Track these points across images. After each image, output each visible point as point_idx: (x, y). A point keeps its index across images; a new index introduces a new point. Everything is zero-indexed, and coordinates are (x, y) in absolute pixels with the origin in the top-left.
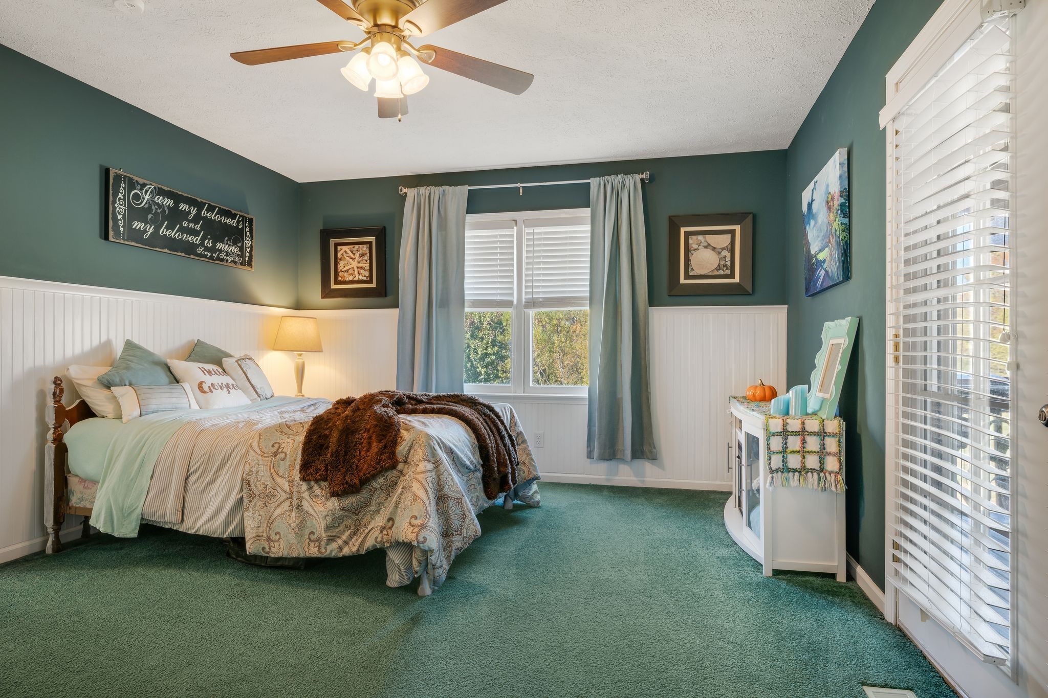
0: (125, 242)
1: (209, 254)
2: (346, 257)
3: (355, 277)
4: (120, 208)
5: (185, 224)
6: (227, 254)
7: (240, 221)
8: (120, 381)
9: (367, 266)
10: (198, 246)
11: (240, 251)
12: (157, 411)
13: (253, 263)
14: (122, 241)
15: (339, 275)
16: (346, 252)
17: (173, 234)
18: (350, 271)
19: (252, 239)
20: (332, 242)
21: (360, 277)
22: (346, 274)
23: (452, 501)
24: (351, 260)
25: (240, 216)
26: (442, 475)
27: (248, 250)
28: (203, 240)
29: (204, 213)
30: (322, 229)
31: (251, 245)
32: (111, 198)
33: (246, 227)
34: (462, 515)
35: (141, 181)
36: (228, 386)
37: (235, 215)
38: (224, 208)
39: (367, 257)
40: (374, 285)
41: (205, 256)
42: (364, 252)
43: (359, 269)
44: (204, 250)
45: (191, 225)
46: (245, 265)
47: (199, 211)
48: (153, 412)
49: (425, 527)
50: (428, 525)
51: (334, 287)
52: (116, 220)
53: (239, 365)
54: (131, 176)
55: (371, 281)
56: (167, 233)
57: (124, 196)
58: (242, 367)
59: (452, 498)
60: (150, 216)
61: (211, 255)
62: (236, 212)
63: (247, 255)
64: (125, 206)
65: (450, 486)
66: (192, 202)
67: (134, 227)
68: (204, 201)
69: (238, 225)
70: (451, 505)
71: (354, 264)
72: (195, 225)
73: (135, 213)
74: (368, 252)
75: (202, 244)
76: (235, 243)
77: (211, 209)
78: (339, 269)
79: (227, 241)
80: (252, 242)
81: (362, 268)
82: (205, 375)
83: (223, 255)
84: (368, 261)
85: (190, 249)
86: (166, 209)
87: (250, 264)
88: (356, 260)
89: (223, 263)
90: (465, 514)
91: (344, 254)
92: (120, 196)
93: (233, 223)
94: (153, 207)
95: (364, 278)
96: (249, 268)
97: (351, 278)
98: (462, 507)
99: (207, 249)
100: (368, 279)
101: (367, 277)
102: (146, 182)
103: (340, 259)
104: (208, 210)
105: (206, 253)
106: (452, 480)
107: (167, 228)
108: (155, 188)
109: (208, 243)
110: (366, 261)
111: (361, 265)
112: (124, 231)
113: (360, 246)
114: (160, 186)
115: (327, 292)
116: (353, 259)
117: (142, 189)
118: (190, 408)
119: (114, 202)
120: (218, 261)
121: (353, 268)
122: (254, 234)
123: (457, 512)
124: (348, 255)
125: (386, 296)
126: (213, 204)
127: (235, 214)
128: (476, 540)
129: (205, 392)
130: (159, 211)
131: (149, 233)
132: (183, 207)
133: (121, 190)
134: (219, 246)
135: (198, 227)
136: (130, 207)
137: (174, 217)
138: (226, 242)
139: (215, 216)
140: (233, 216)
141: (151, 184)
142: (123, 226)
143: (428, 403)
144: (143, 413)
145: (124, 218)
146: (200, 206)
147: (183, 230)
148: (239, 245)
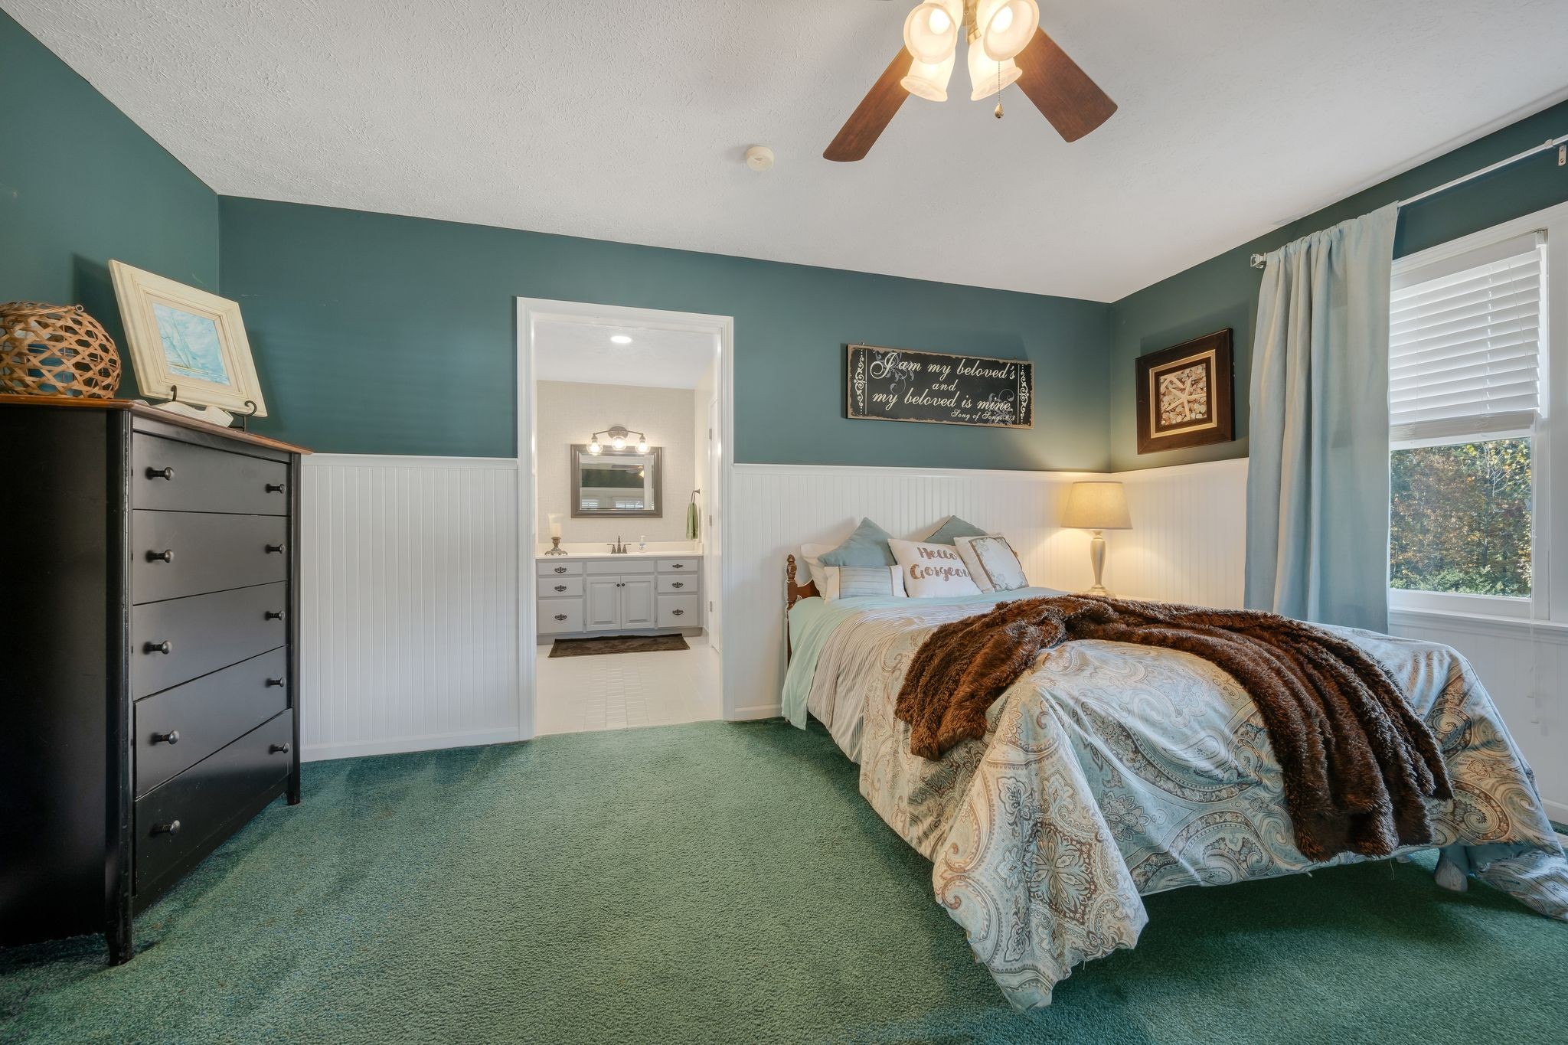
0: (866, 418)
1: (968, 416)
2: (1172, 390)
3: (1185, 416)
4: (860, 383)
5: (936, 387)
6: (993, 413)
7: (1012, 371)
8: (835, 561)
9: (1202, 396)
10: (952, 409)
11: (1011, 407)
12: (856, 596)
13: (1032, 420)
14: (861, 417)
15: (1161, 417)
16: (1171, 382)
17: (922, 400)
18: (1178, 410)
19: (1030, 389)
20: (1152, 372)
21: (1193, 416)
22: (1172, 415)
23: (1065, 843)
24: (1179, 393)
25: (1012, 364)
26: (1048, 780)
27: (1024, 404)
28: (959, 401)
29: (960, 370)
30: (1139, 356)
31: (1029, 398)
32: (849, 375)
33: (1021, 376)
34: (1087, 881)
35: (882, 350)
36: (948, 572)
37: (1005, 365)
38: (987, 359)
39: (1203, 384)
40: (1213, 425)
41: (963, 420)
42: (1198, 377)
43: (1190, 404)
44: (961, 413)
45: (944, 387)
46: (1020, 423)
47: (954, 369)
48: (852, 596)
49: (965, 877)
50: (972, 875)
51: (1154, 435)
52: (854, 396)
53: (973, 547)
54: (870, 348)
55: (1209, 419)
56: (914, 400)
57: (864, 370)
58: (976, 548)
59: (1064, 835)
60: (892, 386)
61: (971, 417)
62: (1005, 361)
63: (1023, 410)
64: (864, 380)
65: (1064, 810)
66: (942, 361)
67: (874, 400)
68: (960, 357)
69: (1008, 377)
70: (1061, 849)
71: (1184, 397)
72: (948, 386)
73: (875, 385)
74: (1204, 374)
75: (958, 405)
76: (1004, 399)
77: (970, 363)
78: (1163, 409)
79: (993, 397)
80: (1030, 393)
81: (1195, 401)
82: (922, 556)
83: (987, 415)
84: (1205, 389)
85: (943, 413)
86: (912, 374)
87: (1027, 420)
88: (1187, 391)
89: (988, 425)
90: (1093, 882)
91: (1170, 386)
92: (860, 370)
93: (1002, 374)
94: (896, 376)
95: (1200, 416)
96: (1026, 426)
97: (1179, 419)
98: (1089, 864)
99: (964, 411)
100: (1206, 416)
101: (1203, 414)
102: (888, 350)
103: (1164, 395)
104: (965, 366)
105: (964, 416)
106: (1072, 796)
107: (913, 395)
108: (898, 354)
109: (967, 404)
110: (1202, 389)
111: (1193, 397)
112: (864, 407)
113: (1193, 368)
114: (904, 351)
115: (1145, 444)
116: (1183, 390)
117: (883, 358)
118: (893, 595)
119: (853, 378)
120: (980, 422)
121: (1183, 403)
122: (1033, 384)
123: (1076, 870)
124: (1174, 386)
125: (1233, 439)
126: (973, 358)
127: (1004, 363)
128: (1120, 956)
129: (916, 578)
130: (903, 378)
131: (892, 404)
132: (933, 368)
133: (861, 364)
134: (981, 405)
135: (952, 388)
136: (870, 380)
137: (922, 381)
138: (991, 399)
139: (975, 371)
140: (1002, 366)
141: (893, 351)
142: (863, 402)
143: (1169, 625)
144: (842, 596)
145: (863, 393)
146: (954, 363)
147: (933, 394)
148: (1011, 399)
